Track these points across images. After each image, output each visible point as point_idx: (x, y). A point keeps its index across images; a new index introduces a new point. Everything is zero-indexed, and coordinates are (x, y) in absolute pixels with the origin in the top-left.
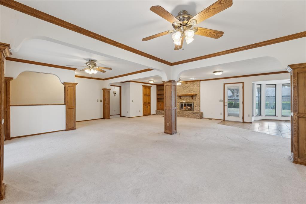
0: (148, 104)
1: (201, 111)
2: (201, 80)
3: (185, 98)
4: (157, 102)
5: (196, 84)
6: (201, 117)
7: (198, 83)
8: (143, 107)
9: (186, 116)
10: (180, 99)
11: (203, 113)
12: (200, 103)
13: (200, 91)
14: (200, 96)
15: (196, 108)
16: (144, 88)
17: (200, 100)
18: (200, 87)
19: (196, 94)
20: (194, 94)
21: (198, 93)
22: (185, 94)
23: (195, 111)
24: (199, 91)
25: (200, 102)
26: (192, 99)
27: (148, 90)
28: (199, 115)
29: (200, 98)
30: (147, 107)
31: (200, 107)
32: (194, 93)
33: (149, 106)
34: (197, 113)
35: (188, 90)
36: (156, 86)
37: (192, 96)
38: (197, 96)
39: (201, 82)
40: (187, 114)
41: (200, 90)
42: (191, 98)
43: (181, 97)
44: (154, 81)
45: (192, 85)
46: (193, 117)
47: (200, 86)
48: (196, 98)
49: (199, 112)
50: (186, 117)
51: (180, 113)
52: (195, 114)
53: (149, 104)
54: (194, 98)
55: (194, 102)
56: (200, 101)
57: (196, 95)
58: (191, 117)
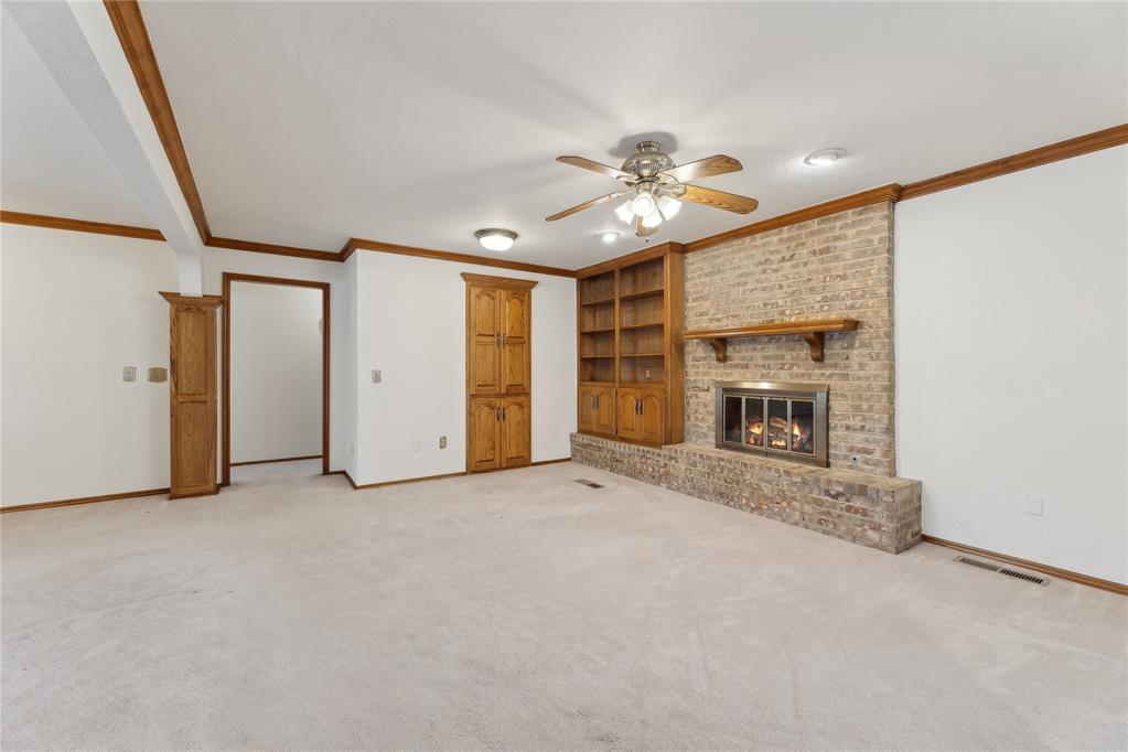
0: (508, 394)
1: (907, 471)
2: (900, 193)
3: (756, 354)
4: (579, 385)
5: (853, 232)
6: (911, 535)
7: (877, 214)
8: (469, 414)
9: (760, 504)
10: (723, 359)
11: (926, 486)
12: (891, 401)
13: (891, 294)
14: (890, 335)
15: (858, 439)
16: (475, 291)
17: (892, 368)
18: (891, 251)
19: (853, 315)
20: (833, 317)
21: (869, 312)
22: (756, 321)
23: (840, 473)
24: (883, 291)
25: (891, 388)
26: (820, 359)
27: (508, 308)
28: (879, 515)
29: (891, 356)
30: (501, 417)
31: (890, 430)
32: (836, 313)
33: (513, 413)
34: (862, 491)
35: (779, 293)
36: (574, 281)
37: (818, 341)
38: (864, 334)
39: (902, 206)
40: (767, 489)
41: (891, 283)
42: (805, 352)
43: (730, 349)
44: (514, 235)
45: (816, 243)
46: (824, 524)
47: (891, 240)
48: (856, 354)
49: (879, 479)
50: (758, 509)
51: (713, 469)
52: (842, 502)
53: (520, 392)
54: (834, 349)
55: (834, 383)
56: (892, 379)
57: (854, 325)
58: (804, 522)
